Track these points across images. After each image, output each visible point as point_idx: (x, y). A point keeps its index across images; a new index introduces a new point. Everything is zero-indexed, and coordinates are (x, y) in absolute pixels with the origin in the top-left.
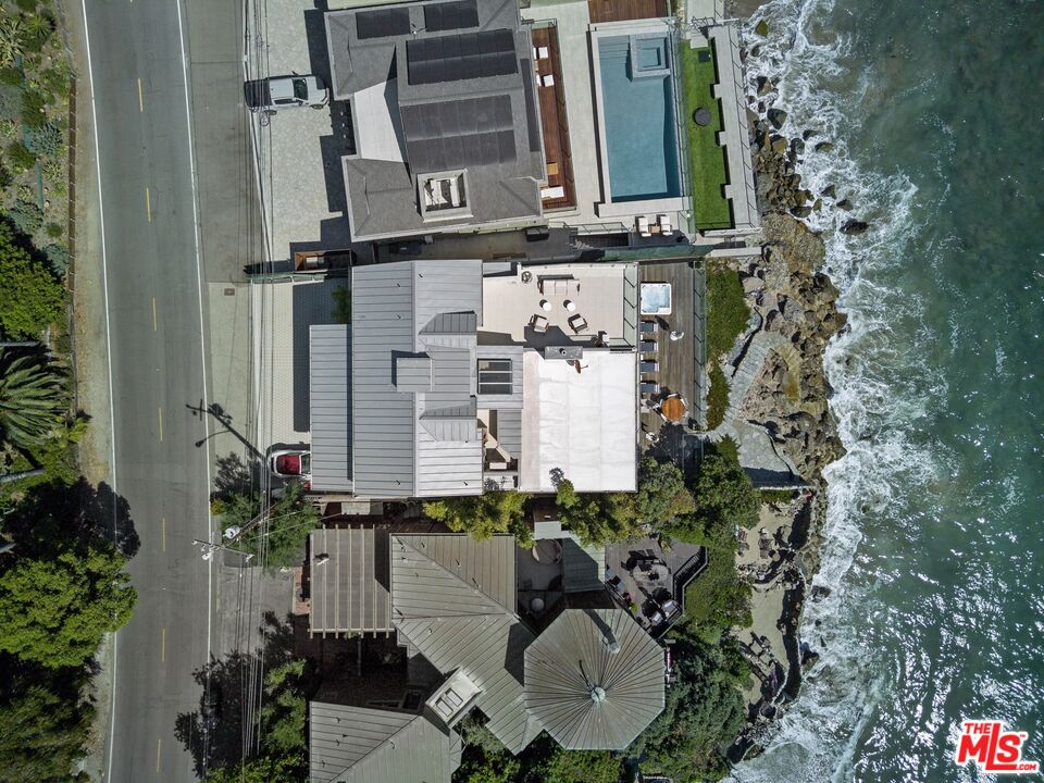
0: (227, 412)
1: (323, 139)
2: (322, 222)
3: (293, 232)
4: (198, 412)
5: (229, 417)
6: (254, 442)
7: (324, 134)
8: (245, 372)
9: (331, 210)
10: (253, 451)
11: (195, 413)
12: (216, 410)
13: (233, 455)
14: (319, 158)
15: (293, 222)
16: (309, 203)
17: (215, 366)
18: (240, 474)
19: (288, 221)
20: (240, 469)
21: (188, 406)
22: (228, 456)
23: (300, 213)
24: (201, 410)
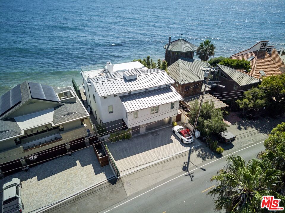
0: (183, 165)
1: (39, 180)
2: (82, 167)
3: (90, 175)
4: (191, 175)
5: (184, 163)
6: (187, 152)
7: (37, 180)
8: (162, 165)
9: (76, 165)
10: (191, 151)
11: (193, 176)
12: (185, 169)
13: (198, 157)
14: (49, 178)
15: (85, 177)
16: (74, 174)
17: (166, 176)
18: (203, 152)
19: (85, 180)
20: (201, 153)
21: (192, 180)
22: (199, 158)
23: (79, 176)
24: (189, 175)
